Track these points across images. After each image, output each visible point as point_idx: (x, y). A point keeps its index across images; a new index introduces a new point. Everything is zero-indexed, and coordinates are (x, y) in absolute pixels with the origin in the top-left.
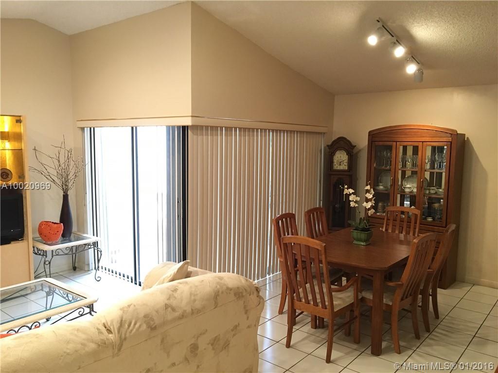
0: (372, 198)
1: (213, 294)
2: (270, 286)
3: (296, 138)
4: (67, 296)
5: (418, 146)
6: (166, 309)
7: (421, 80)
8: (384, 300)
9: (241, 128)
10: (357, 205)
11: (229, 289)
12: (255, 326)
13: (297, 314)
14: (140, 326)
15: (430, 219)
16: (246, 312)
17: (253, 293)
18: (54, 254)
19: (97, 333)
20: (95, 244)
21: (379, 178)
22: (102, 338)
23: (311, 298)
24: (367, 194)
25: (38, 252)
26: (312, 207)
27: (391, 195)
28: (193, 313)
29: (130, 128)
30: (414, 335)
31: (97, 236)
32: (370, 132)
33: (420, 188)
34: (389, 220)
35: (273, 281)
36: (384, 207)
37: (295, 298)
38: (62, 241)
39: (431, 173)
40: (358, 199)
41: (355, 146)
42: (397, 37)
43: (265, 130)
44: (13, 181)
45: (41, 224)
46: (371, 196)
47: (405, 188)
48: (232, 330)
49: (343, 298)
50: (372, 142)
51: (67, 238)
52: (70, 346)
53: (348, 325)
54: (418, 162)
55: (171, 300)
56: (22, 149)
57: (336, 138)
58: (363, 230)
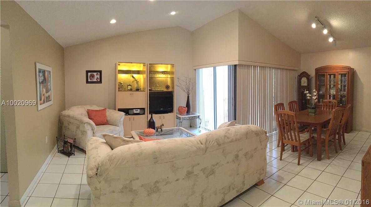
1: (246, 133)
2: (274, 136)
3: (284, 72)
5: (335, 74)
6: (225, 137)
7: (335, 45)
8: (322, 137)
10: (310, 98)
11: (252, 131)
12: (265, 148)
13: (285, 145)
14: (214, 143)
15: (341, 105)
16: (261, 142)
17: (264, 134)
18: (183, 119)
19: (197, 143)
20: (199, 117)
21: (320, 89)
22: (199, 146)
23: (290, 137)
24: (314, 93)
25: (178, 118)
27: (325, 97)
28: (236, 140)
29: (213, 68)
30: (335, 152)
31: (200, 114)
32: (316, 69)
33: (337, 92)
34: (324, 105)
35: (276, 134)
36: (322, 101)
37: (284, 138)
39: (341, 85)
40: (311, 95)
41: (310, 75)
42: (324, 25)
43: (271, 68)
44: (170, 90)
45: (179, 107)
46: (316, 94)
47: (331, 92)
48: (254, 150)
49: (304, 137)
50: (317, 73)
51: (188, 114)
52: (187, 147)
53: (307, 148)
54: (336, 81)
55: (227, 134)
56: (174, 77)
57: (302, 72)
58: (313, 108)
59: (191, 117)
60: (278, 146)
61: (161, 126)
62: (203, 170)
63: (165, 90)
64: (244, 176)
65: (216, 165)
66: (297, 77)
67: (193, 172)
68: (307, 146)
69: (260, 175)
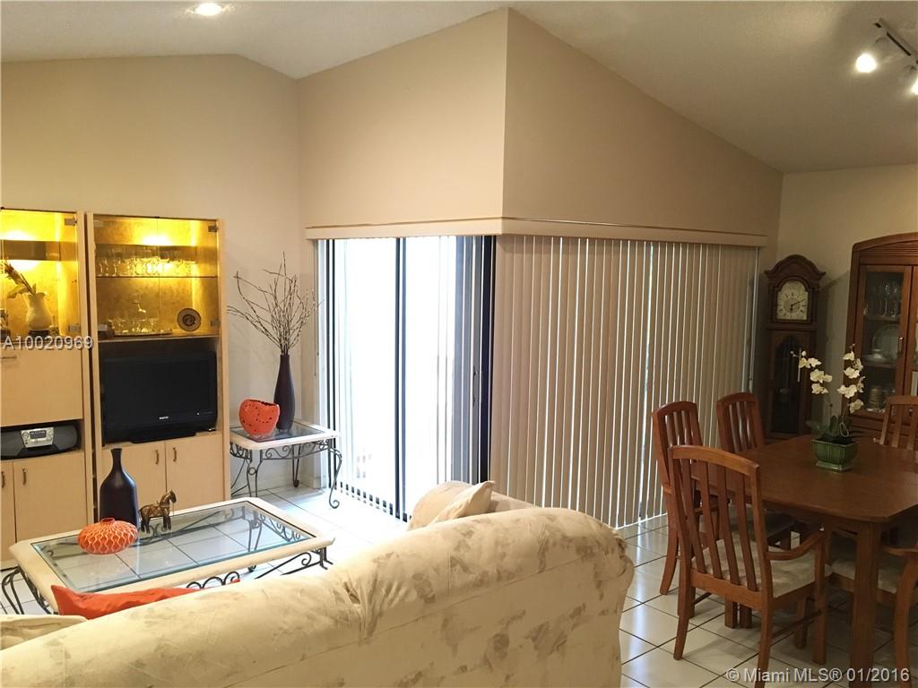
0: (859, 377)
1: (538, 546)
4: (284, 530)
6: (452, 566)
8: (880, 582)
9: (594, 239)
10: (826, 391)
11: (567, 539)
12: (615, 612)
13: (697, 597)
14: (407, 593)
16: (599, 584)
17: (613, 550)
18: (264, 457)
19: (334, 599)
20: (331, 443)
21: (874, 338)
22: (342, 609)
23: (727, 568)
24: (848, 369)
25: (238, 452)
26: (732, 392)
27: (898, 379)
28: (499, 579)
29: (394, 241)
31: (334, 429)
32: (855, 247)
34: (894, 422)
35: (650, 531)
36: (882, 397)
37: (695, 565)
38: (276, 435)
40: (829, 378)
41: (824, 274)
43: (641, 242)
44: (202, 331)
45: (244, 405)
46: (856, 374)
49: (791, 573)
50: (860, 263)
51: (285, 433)
52: (290, 619)
55: (462, 551)
56: (216, 277)
57: (784, 258)
58: (839, 440)
59: (298, 447)
60: (665, 590)
61: (161, 503)
63: (178, 332)
65: (415, 681)
66: (760, 279)
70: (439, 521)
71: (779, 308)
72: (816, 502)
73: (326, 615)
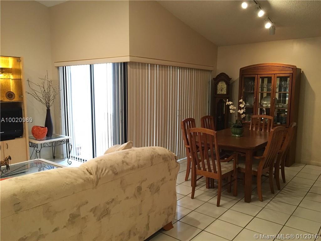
0: (244, 107)
1: (150, 157)
3: (194, 72)
5: (271, 77)
6: (123, 163)
7: (274, 33)
8: (253, 168)
9: (160, 65)
10: (234, 112)
11: (159, 155)
12: (175, 180)
14: (108, 172)
15: (279, 123)
16: (169, 170)
17: (173, 160)
18: (42, 146)
19: (83, 174)
20: (67, 141)
21: (247, 99)
22: (86, 177)
23: (207, 167)
24: (241, 105)
25: (32, 145)
27: (254, 110)
28: (138, 167)
29: (89, 65)
30: (271, 192)
32: (241, 69)
33: (273, 103)
34: (253, 124)
37: (197, 168)
38: (46, 138)
39: (279, 94)
40: (235, 108)
41: (231, 78)
42: (260, 4)
43: (175, 67)
44: (16, 99)
45: (33, 128)
46: (243, 106)
47: (263, 104)
48: (161, 181)
49: (227, 167)
50: (242, 75)
51: (49, 137)
52: (68, 180)
53: (229, 184)
54: (271, 87)
55: (126, 159)
56: (21, 79)
57: (219, 74)
58: (238, 127)
60: (187, 180)
61: (5, 160)
62: (94, 210)
64: (149, 216)
65: (112, 202)
66: (212, 81)
67: (79, 215)
68: (230, 181)
69: (169, 215)
70: (117, 151)
71: (218, 90)
72: (232, 144)
73: (81, 178)
